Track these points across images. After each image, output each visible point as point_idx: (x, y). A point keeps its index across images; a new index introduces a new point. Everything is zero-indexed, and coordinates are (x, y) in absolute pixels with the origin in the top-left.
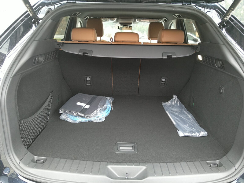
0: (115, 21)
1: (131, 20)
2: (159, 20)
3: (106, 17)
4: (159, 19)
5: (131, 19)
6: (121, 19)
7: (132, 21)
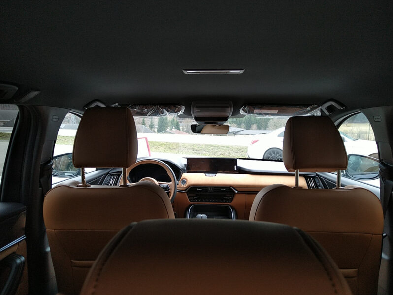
0: (180, 113)
1: (225, 112)
2: (308, 109)
3: (154, 105)
4: (307, 106)
5: (227, 107)
6: (197, 107)
7: (229, 112)
